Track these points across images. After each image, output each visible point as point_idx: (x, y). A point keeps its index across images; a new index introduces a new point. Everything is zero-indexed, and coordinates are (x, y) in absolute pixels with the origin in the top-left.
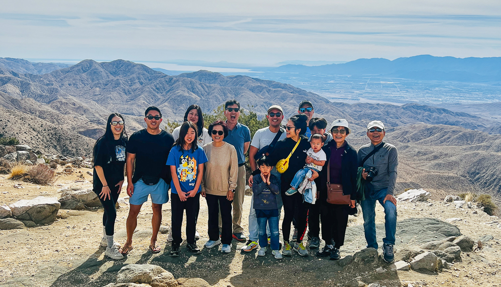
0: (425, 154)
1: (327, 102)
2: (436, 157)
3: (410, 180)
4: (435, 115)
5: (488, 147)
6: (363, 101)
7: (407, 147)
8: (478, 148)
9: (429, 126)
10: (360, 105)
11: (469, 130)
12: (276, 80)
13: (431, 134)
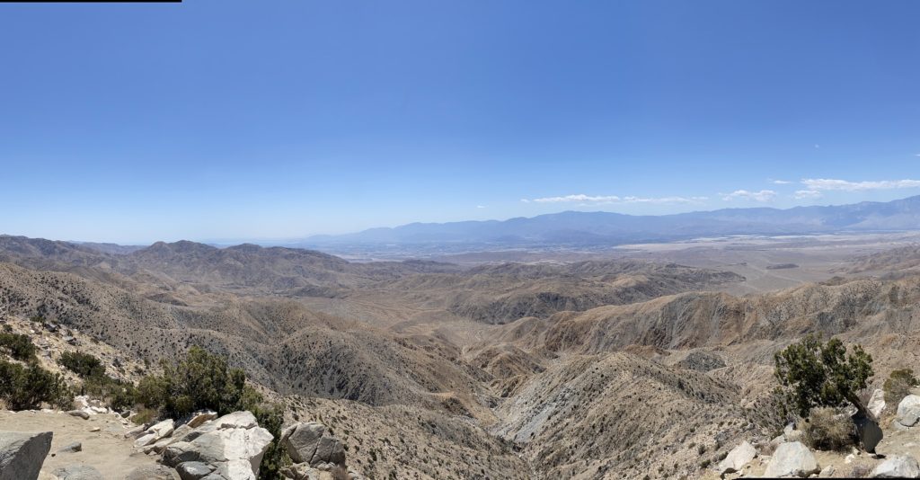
0: (420, 297)
1: (347, 263)
2: (428, 298)
3: (409, 319)
4: (427, 266)
5: (463, 286)
6: (374, 260)
7: (407, 293)
8: (457, 287)
9: (422, 275)
10: (372, 264)
11: (450, 275)
12: (306, 248)
13: (424, 281)
